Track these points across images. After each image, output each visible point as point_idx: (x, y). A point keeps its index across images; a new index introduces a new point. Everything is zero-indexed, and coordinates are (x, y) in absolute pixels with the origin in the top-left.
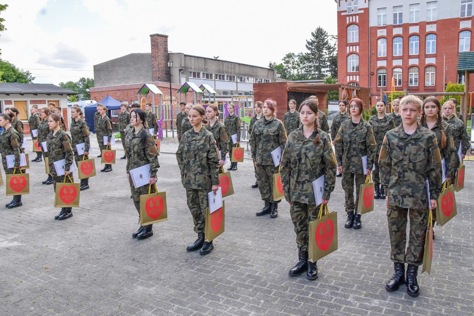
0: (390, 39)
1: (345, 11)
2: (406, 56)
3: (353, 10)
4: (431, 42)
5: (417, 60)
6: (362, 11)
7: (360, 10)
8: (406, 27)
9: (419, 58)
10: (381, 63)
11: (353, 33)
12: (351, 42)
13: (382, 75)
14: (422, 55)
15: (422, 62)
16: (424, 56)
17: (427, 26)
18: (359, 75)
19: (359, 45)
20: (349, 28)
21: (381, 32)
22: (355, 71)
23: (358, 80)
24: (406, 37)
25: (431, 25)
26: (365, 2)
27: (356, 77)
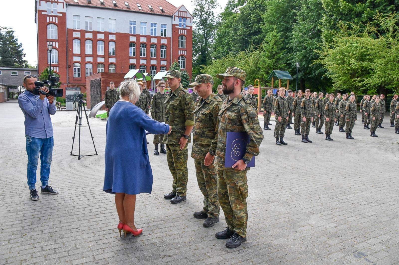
0: (83, 40)
1: (46, 11)
2: (95, 55)
3: (52, 12)
4: (112, 46)
5: (103, 59)
6: (61, 15)
7: (59, 13)
8: (95, 33)
9: (105, 58)
10: (76, 59)
11: (52, 31)
12: (51, 38)
13: (77, 68)
14: (106, 55)
15: (107, 60)
16: (108, 57)
17: (110, 35)
18: (59, 67)
19: (58, 42)
20: (48, 26)
21: (77, 34)
22: (55, 63)
23: (58, 71)
24: (95, 41)
25: (112, 35)
26: (64, 8)
27: (56, 68)
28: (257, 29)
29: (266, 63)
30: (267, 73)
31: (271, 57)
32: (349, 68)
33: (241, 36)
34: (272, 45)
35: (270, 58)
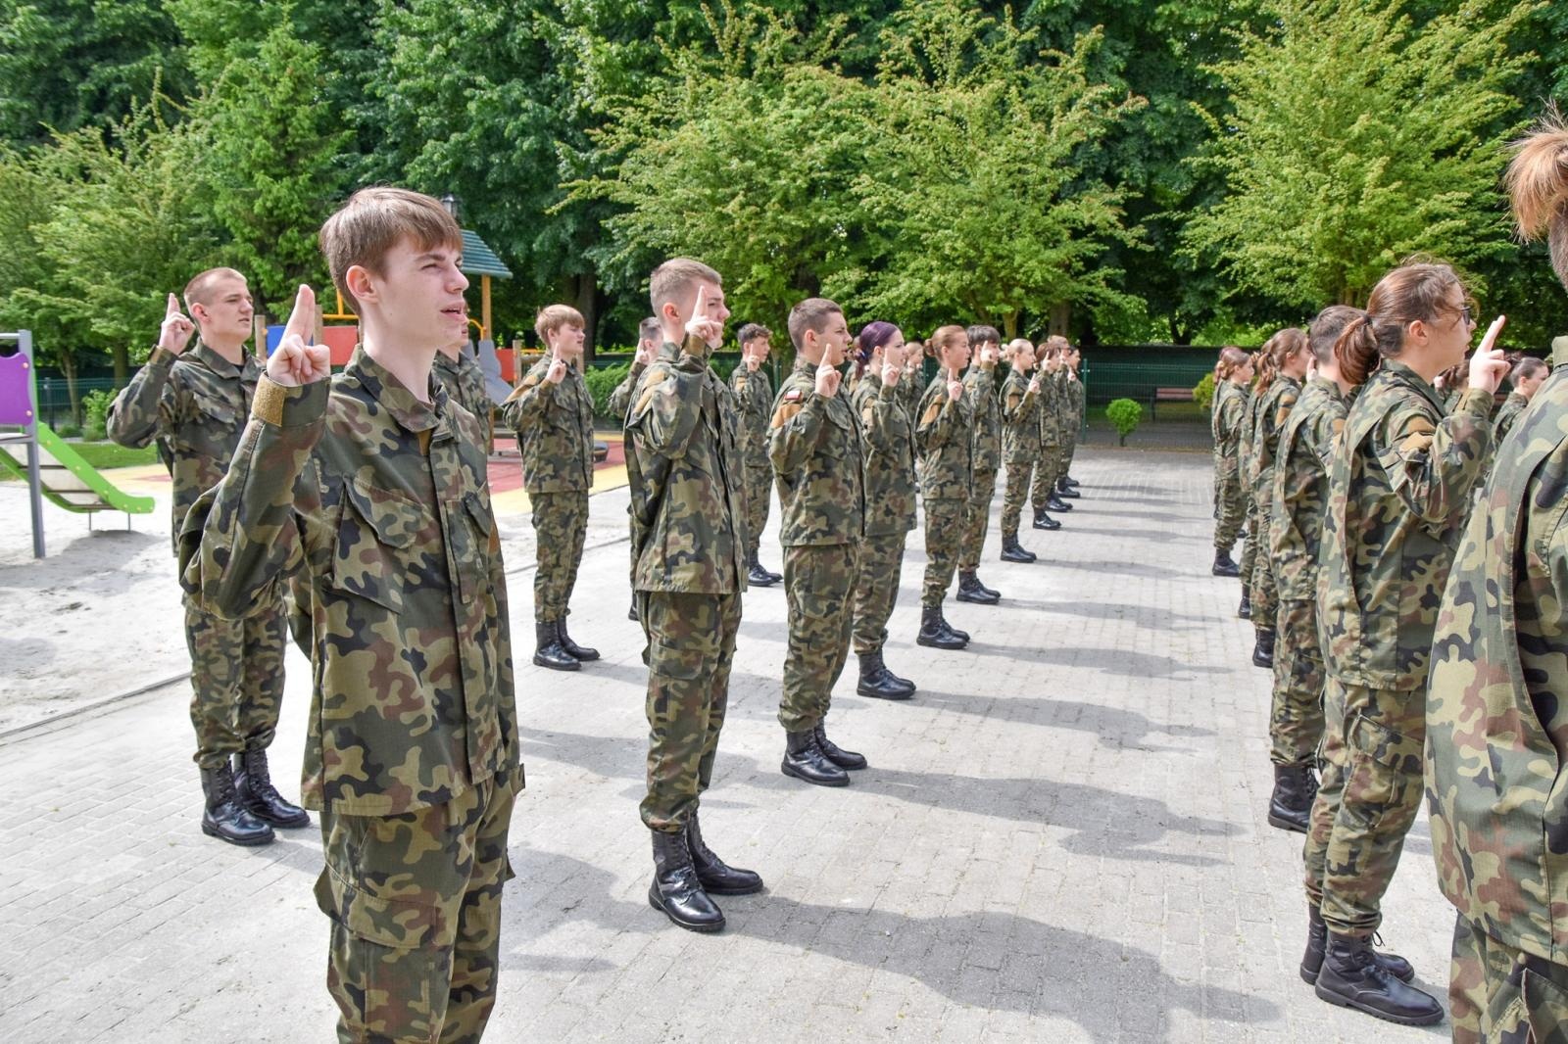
28: (115, 27)
29: (250, 199)
30: (262, 249)
31: (278, 164)
32: (790, 219)
33: (25, 50)
34: (283, 103)
35: (277, 171)
